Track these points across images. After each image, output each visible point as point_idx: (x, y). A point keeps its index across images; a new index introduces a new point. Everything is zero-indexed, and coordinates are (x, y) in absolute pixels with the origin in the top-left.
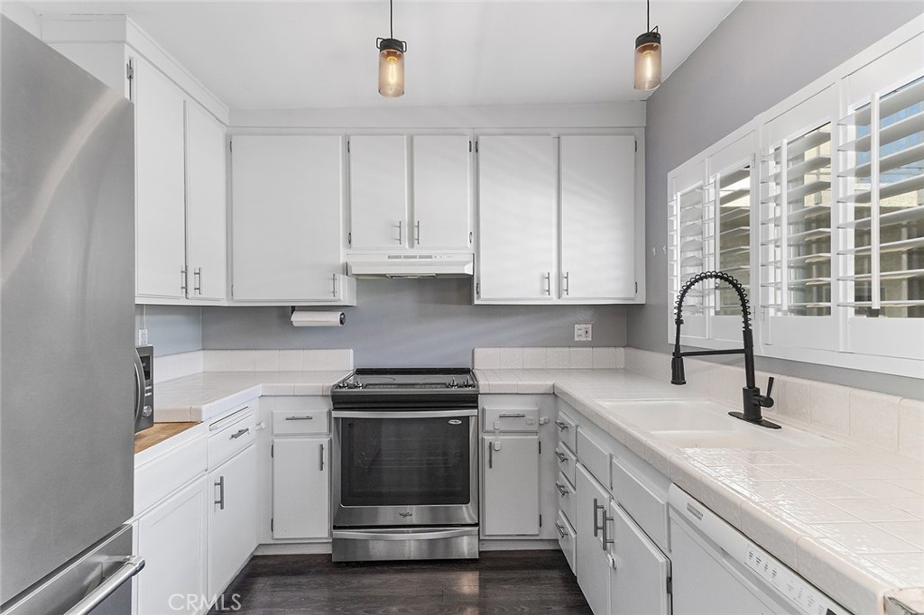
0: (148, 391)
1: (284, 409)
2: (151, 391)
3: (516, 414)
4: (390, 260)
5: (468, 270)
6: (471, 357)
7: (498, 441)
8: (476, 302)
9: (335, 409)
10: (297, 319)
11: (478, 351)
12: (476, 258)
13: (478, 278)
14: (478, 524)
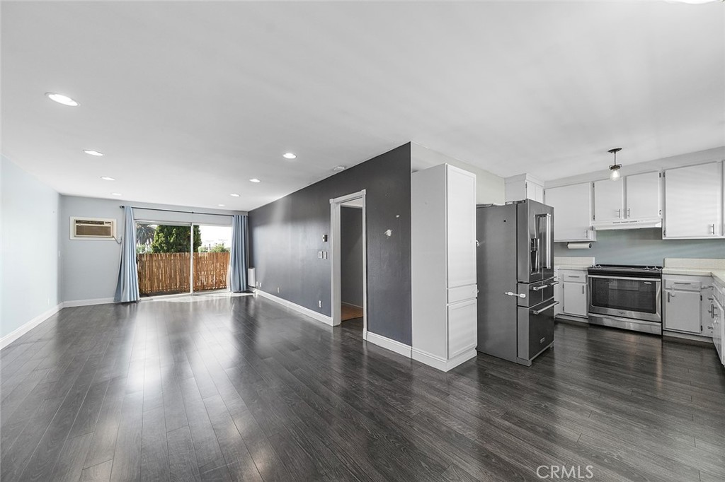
3: (686, 283)
4: (614, 224)
5: (659, 225)
6: (663, 262)
7: (673, 293)
8: (663, 239)
9: (589, 274)
10: (569, 246)
11: (667, 260)
12: (663, 220)
13: (665, 228)
14: (661, 322)
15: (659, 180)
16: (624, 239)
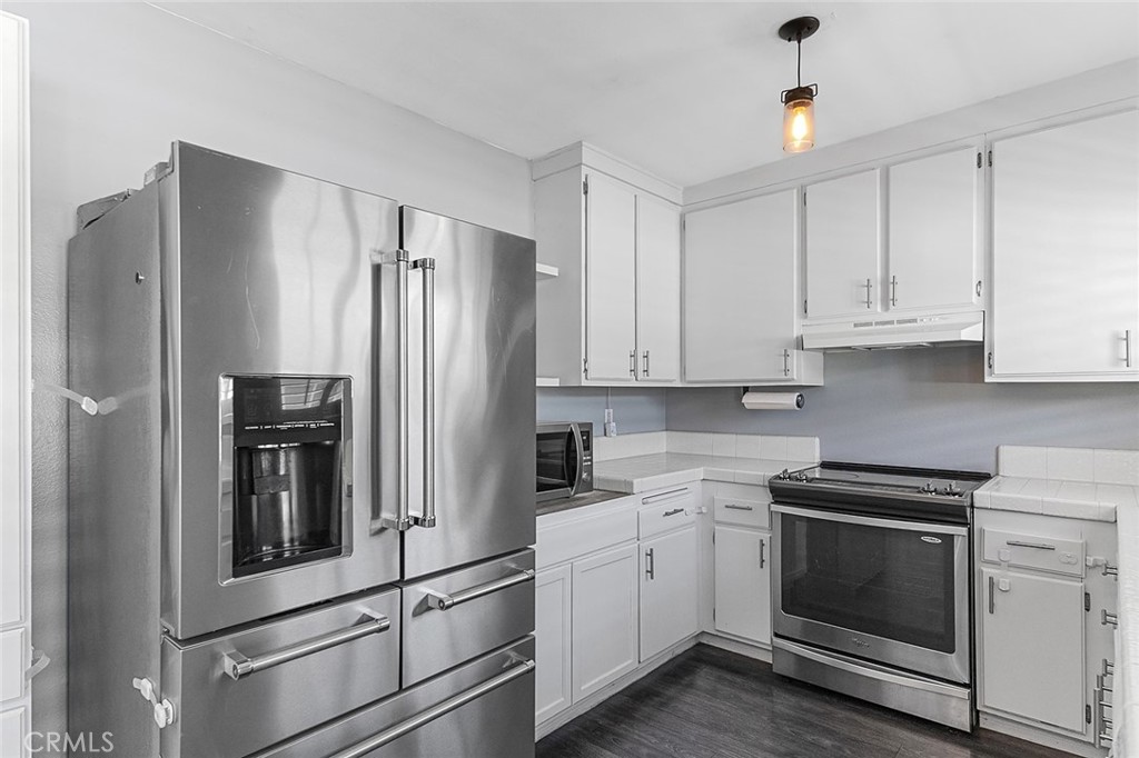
0: (586, 461)
1: (727, 495)
2: (591, 460)
3: (1041, 543)
4: (856, 329)
5: (972, 334)
6: (994, 458)
7: (1004, 578)
8: (986, 381)
9: (776, 502)
10: (750, 400)
11: (1004, 450)
12: (987, 317)
13: (992, 346)
14: (971, 685)
15: (975, 176)
16: (892, 379)
